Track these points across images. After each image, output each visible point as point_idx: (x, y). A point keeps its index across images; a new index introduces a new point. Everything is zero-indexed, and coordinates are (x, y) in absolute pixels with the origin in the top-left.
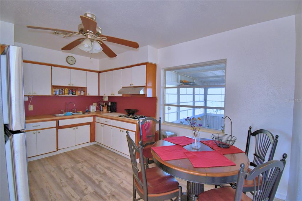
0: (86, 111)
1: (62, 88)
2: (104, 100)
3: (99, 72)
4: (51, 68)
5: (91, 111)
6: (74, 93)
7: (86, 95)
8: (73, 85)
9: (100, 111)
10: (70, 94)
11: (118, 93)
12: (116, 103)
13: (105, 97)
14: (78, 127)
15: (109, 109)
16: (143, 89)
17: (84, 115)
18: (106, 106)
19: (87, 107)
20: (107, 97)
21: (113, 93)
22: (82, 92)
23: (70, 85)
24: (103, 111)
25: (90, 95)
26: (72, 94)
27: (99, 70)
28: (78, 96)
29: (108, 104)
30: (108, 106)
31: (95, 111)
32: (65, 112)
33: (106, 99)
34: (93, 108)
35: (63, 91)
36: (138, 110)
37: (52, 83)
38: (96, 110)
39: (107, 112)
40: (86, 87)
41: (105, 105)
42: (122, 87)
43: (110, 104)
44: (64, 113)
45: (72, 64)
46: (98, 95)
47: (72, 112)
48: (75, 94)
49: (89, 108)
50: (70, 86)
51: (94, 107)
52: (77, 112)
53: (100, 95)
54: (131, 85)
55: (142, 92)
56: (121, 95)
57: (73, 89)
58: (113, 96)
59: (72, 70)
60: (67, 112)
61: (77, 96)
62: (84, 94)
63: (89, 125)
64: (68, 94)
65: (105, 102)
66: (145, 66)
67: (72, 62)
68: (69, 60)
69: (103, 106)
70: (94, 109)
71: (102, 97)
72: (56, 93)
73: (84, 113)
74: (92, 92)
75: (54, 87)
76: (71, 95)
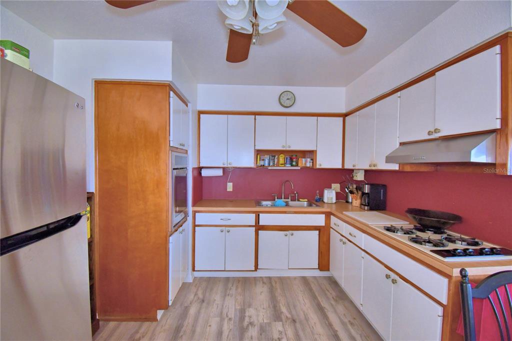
0: (316, 200)
1: (273, 153)
2: (355, 178)
3: (344, 116)
4: (255, 119)
5: (325, 200)
6: (294, 163)
7: (314, 168)
8: (290, 147)
9: (347, 202)
10: (288, 165)
11: (387, 162)
12: (384, 186)
13: (358, 171)
14: (295, 232)
15: (365, 200)
16: (484, 143)
17: (310, 209)
18: (360, 193)
19: (318, 192)
20: (363, 172)
21: (374, 163)
22: (309, 160)
23: (284, 146)
24: (352, 202)
25: (323, 167)
26: (290, 165)
27: (344, 111)
28: (301, 168)
29: (364, 188)
30: (363, 194)
31: (334, 201)
32: (277, 198)
33: (360, 177)
34: (330, 195)
35: (276, 160)
36: (457, 218)
37: (255, 146)
38: (337, 199)
39: (361, 208)
40: (316, 151)
41: (355, 192)
42: (401, 144)
43: (367, 189)
44: (276, 200)
45: (288, 105)
46: (340, 167)
47: (289, 200)
48: (297, 165)
49: (322, 195)
50: (285, 149)
51: (332, 192)
52: (298, 200)
53: (346, 167)
54: (430, 133)
55: (479, 156)
56: (395, 167)
57: (293, 156)
58: (373, 168)
59: (289, 118)
60: (282, 198)
61: (299, 168)
62: (311, 165)
63: (317, 232)
64: (285, 164)
65: (356, 184)
66: (497, 49)
67: (288, 103)
68: (283, 100)
69: (351, 192)
70: (332, 198)
71: (351, 171)
72: (265, 163)
73: (310, 205)
74: (328, 160)
75: (259, 152)
76: (288, 167)
